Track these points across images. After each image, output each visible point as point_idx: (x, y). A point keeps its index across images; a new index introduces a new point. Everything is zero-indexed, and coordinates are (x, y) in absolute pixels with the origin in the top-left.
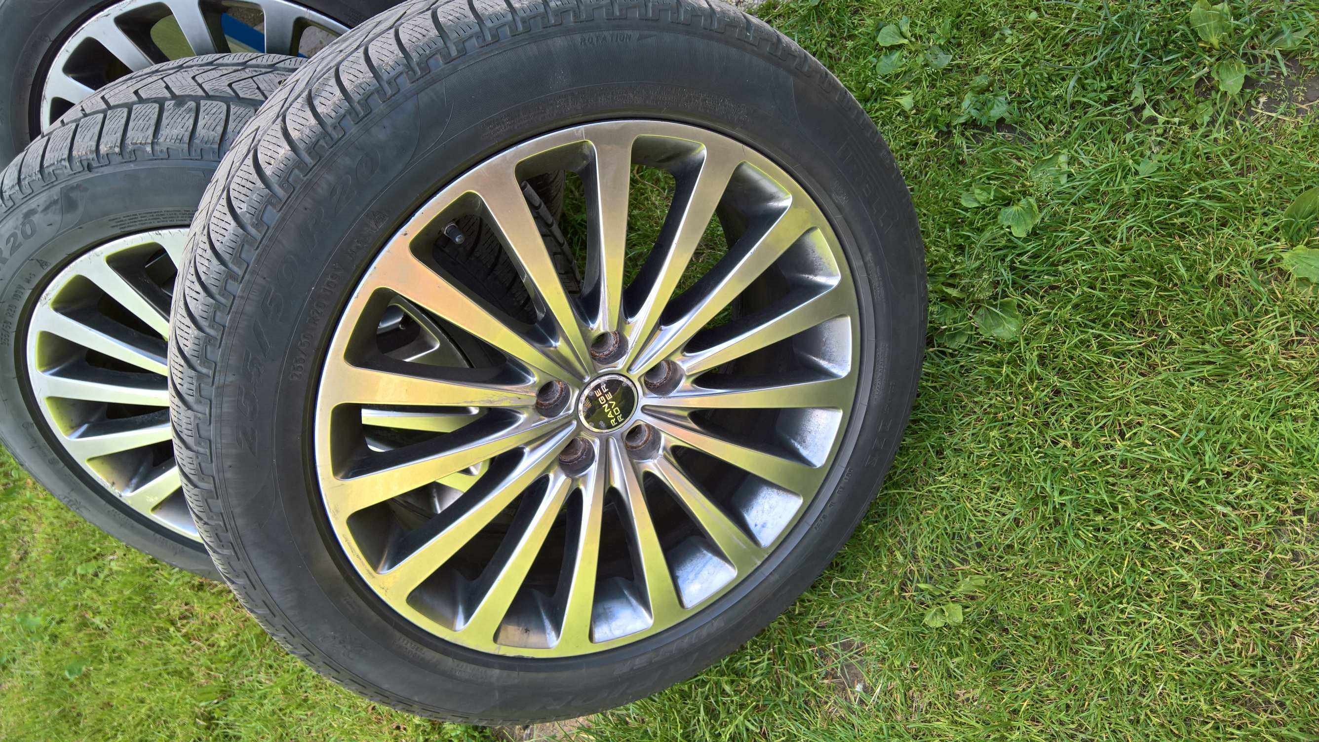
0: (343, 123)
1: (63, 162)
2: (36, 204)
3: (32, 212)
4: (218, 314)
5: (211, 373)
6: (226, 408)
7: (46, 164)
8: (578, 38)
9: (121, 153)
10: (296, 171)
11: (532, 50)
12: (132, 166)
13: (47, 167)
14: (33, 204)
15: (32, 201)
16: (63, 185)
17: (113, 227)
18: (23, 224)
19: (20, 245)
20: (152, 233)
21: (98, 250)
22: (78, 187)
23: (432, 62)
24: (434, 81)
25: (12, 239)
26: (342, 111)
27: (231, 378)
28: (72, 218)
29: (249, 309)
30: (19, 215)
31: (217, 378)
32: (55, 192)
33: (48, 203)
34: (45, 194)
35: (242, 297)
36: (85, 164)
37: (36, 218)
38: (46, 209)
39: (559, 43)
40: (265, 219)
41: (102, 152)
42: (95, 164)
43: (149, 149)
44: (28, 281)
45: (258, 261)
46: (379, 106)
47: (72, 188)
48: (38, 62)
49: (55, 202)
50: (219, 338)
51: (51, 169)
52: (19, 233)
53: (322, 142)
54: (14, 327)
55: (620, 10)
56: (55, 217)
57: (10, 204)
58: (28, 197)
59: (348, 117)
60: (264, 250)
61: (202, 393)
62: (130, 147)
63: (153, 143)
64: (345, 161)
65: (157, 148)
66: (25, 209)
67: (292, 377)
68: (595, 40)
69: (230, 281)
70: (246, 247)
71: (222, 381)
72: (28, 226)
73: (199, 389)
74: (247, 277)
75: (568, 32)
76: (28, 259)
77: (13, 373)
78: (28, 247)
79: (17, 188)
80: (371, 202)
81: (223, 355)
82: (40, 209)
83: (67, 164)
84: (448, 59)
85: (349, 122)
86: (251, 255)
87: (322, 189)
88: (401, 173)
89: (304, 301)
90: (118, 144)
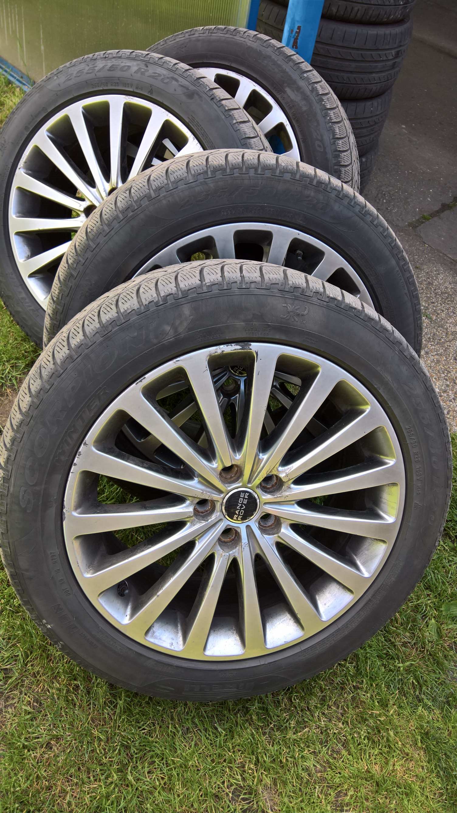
0: (334, 190)
1: (207, 87)
2: (182, 81)
3: (177, 80)
4: (237, 170)
5: (210, 176)
6: (197, 189)
7: (202, 79)
8: (397, 269)
9: (226, 110)
10: (309, 179)
11: (388, 253)
12: (223, 117)
13: (201, 81)
14: (180, 79)
15: (181, 78)
16: (197, 89)
17: (188, 118)
18: (168, 78)
19: (156, 79)
20: (192, 136)
21: (170, 115)
22: (200, 97)
23: (368, 216)
24: (362, 219)
25: (157, 75)
26: (337, 189)
27: (212, 185)
28: (184, 98)
29: (246, 182)
30: (172, 75)
31: (209, 179)
32: (192, 88)
33: (184, 85)
34: (188, 83)
35: (250, 177)
36: (212, 97)
37: (174, 82)
38: (182, 86)
39: (393, 262)
40: (285, 174)
41: (222, 102)
42: (215, 100)
43: (235, 122)
44: (137, 88)
45: (267, 178)
46: (346, 202)
47: (198, 94)
48: (215, 62)
49: (188, 89)
50: (227, 174)
51: (201, 83)
52: (162, 77)
53: (323, 185)
54: (105, 88)
55: (412, 281)
56: (180, 91)
57: (175, 70)
58: (181, 76)
59: (337, 192)
60: (273, 178)
61: (199, 176)
62: (231, 114)
63: (237, 122)
64: (321, 197)
65: (237, 124)
66: (176, 76)
67: (223, 211)
68: (399, 276)
69: (254, 169)
70: (271, 171)
71: (209, 182)
72: (168, 80)
73: (200, 174)
74: (258, 175)
75: (398, 263)
76: (151, 85)
77: (76, 95)
78: (157, 84)
79: (184, 70)
80: (309, 213)
81: (221, 178)
82: (180, 83)
83: (208, 89)
84: (372, 222)
85: (335, 193)
86: (268, 174)
87: (307, 192)
88: (325, 221)
89: (259, 203)
90: (229, 108)
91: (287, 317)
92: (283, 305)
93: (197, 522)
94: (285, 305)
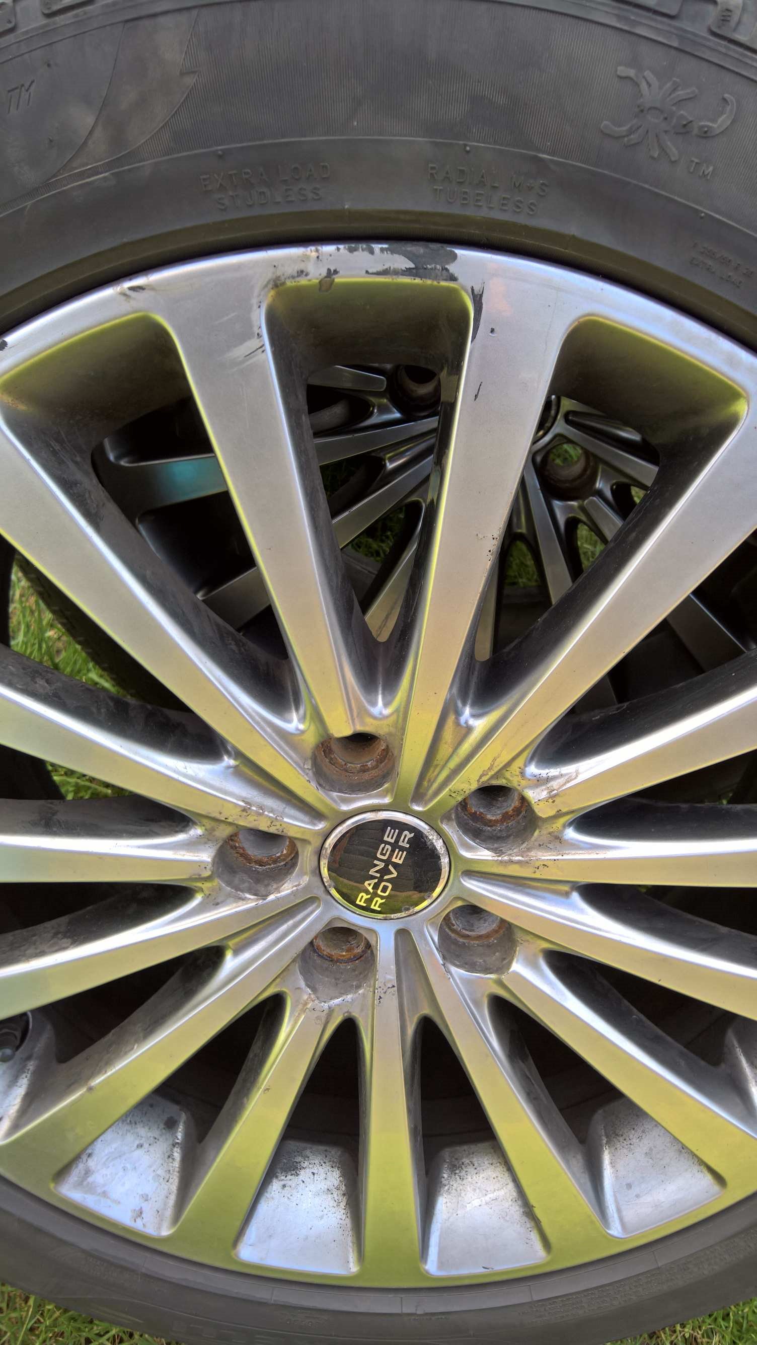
91: (631, 132)
92: (622, 71)
93: (229, 895)
94: (631, 73)
